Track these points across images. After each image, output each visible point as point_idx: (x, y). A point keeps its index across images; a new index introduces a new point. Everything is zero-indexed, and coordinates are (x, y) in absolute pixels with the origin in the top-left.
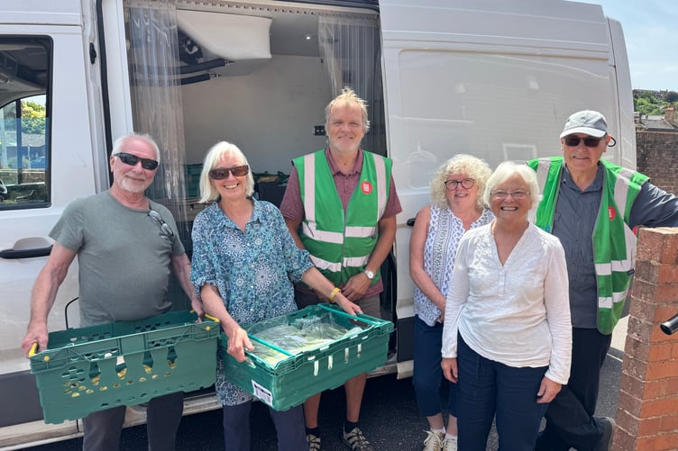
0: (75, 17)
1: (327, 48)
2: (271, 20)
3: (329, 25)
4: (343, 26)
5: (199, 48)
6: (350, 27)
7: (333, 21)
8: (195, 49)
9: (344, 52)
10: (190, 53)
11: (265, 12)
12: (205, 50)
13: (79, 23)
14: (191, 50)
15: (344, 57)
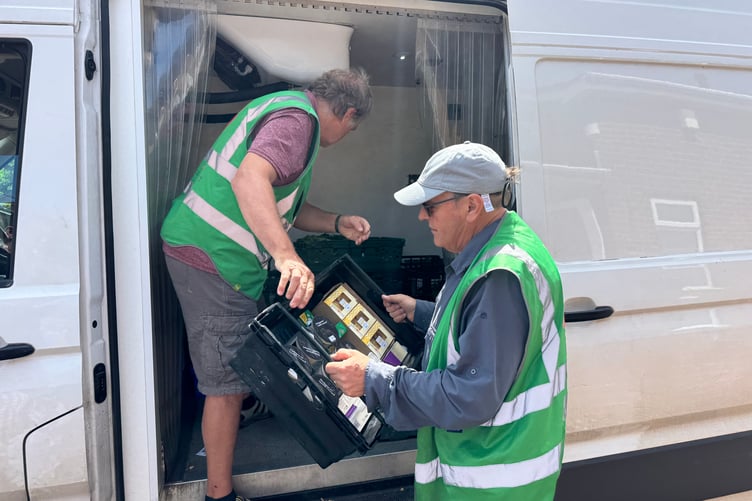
0: (67, 13)
1: (428, 73)
2: (350, 30)
3: (431, 31)
4: (450, 32)
5: (255, 69)
6: (461, 33)
7: (437, 25)
8: (249, 69)
9: (452, 77)
10: (242, 74)
11: (341, 15)
12: (261, 68)
13: (71, 22)
14: (243, 71)
15: (451, 87)
